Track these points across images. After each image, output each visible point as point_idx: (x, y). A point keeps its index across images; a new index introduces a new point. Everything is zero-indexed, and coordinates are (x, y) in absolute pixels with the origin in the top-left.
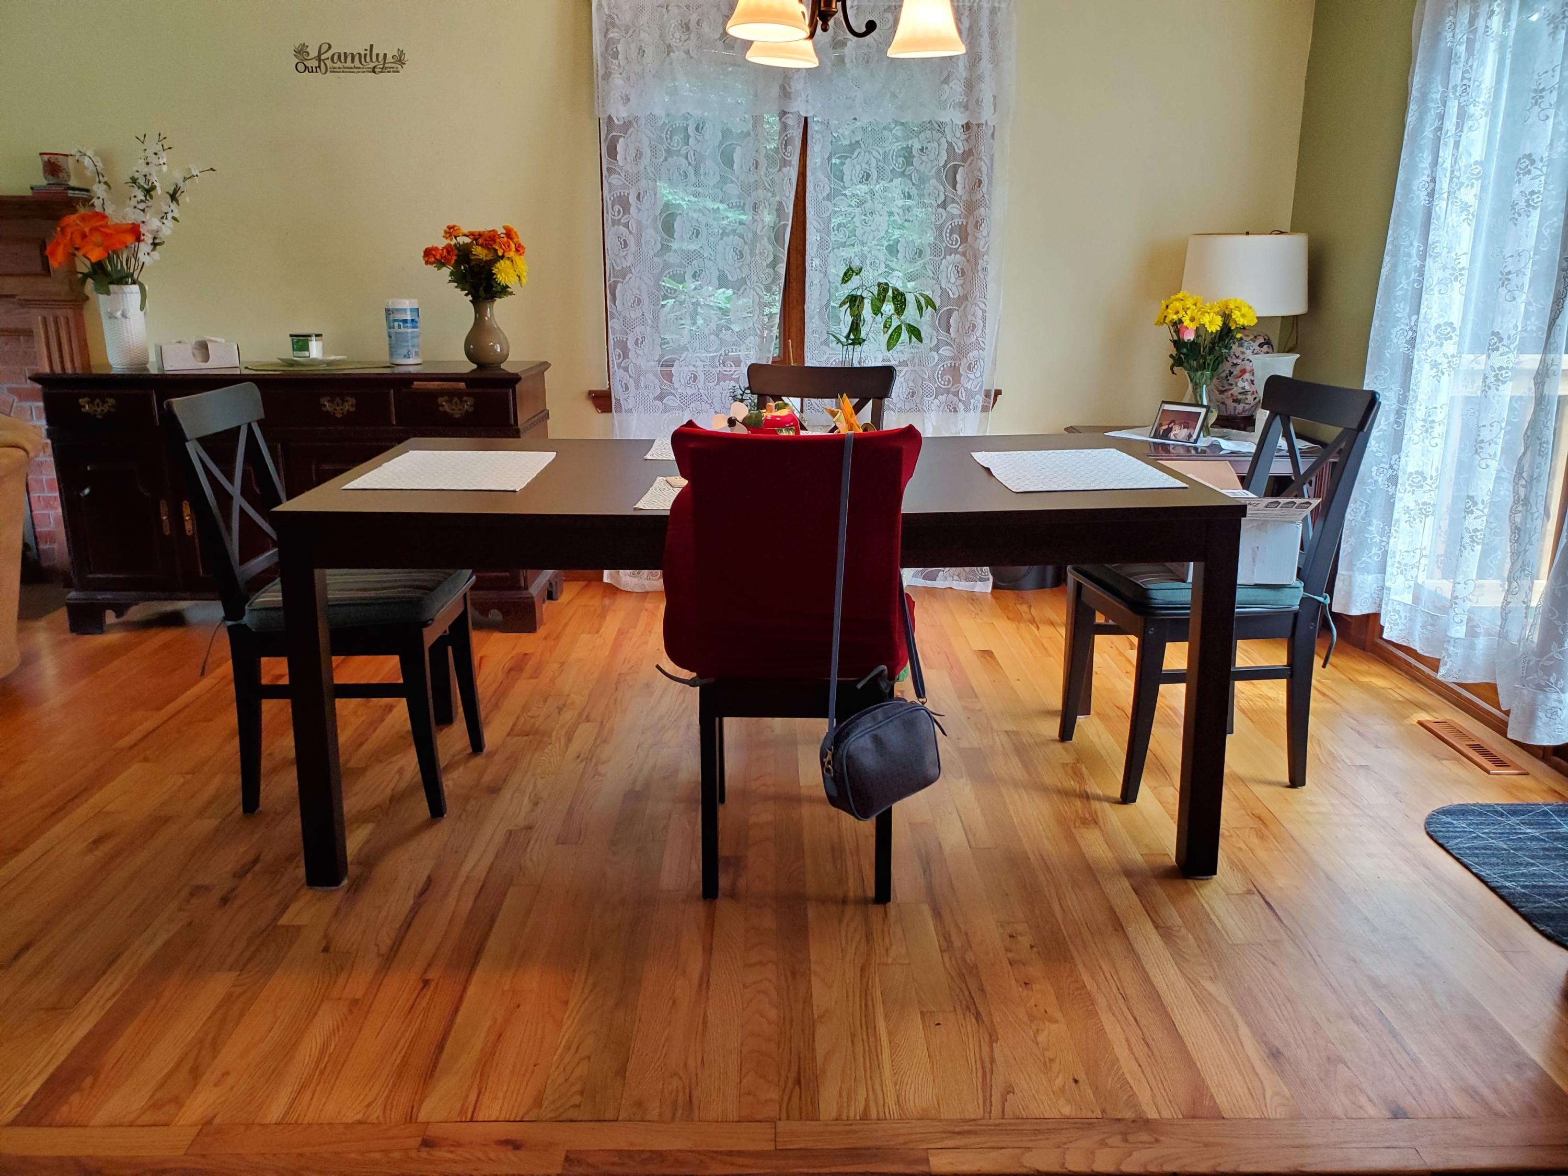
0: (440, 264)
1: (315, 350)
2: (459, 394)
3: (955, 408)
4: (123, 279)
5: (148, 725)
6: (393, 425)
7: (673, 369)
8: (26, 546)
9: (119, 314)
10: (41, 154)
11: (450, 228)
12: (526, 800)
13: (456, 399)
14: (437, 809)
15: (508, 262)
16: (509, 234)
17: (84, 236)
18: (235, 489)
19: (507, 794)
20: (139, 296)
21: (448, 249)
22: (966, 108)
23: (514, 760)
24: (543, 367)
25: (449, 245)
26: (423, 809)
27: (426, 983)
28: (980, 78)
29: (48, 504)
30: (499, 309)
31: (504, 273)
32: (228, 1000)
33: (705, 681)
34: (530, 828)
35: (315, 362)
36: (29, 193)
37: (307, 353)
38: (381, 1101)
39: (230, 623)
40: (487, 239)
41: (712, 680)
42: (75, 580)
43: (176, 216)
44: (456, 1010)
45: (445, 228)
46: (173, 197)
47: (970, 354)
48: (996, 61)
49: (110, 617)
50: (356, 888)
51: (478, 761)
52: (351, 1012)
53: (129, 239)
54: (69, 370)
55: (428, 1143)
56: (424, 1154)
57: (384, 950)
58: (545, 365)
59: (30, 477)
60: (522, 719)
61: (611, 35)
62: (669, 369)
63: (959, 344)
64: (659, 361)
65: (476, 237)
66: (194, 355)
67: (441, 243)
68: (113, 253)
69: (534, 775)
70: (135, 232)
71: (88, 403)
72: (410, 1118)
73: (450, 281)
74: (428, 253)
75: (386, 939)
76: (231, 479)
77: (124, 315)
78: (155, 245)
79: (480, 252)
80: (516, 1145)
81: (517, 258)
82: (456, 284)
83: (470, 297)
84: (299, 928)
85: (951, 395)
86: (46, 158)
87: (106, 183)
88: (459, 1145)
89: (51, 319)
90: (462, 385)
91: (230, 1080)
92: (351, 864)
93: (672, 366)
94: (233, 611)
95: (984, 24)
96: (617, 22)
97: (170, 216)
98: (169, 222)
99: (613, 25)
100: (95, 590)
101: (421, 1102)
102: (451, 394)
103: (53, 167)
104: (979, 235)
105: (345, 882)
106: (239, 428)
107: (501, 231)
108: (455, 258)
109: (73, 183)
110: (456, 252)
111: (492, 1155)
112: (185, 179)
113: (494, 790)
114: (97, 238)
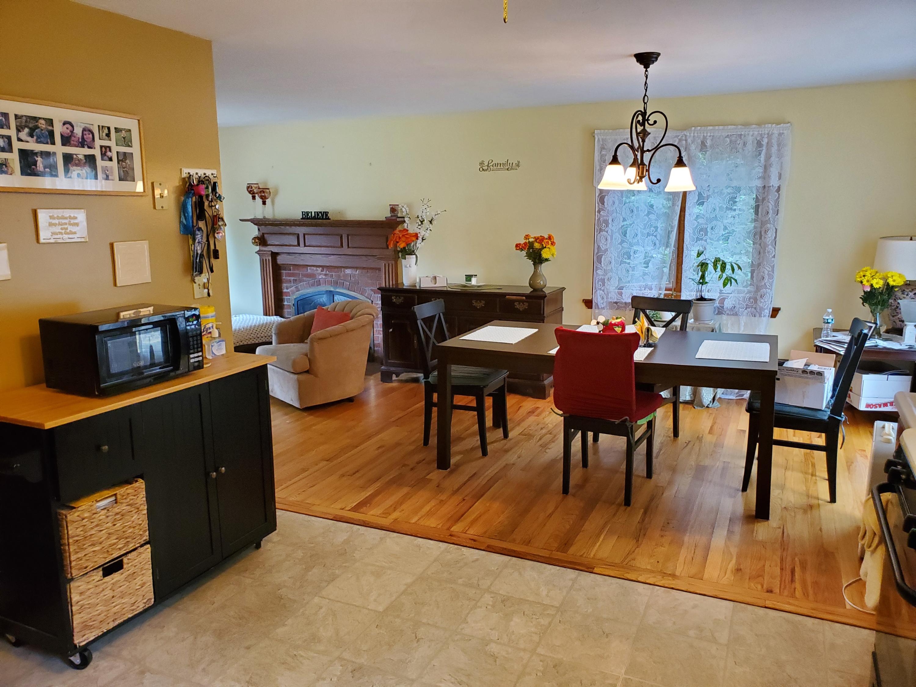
0: (522, 250)
1: (474, 281)
2: (523, 301)
3: (755, 315)
4: (412, 253)
5: (400, 415)
6: (497, 312)
7: (623, 291)
8: (370, 348)
9: (408, 266)
10: (390, 205)
11: (526, 236)
12: (516, 456)
13: (521, 304)
14: (485, 453)
15: (548, 249)
16: (550, 238)
17: (400, 238)
18: (432, 336)
19: (510, 453)
20: (415, 259)
21: (525, 244)
22: (764, 178)
23: (517, 443)
24: (561, 290)
25: (526, 242)
26: (480, 454)
27: (464, 500)
28: (770, 165)
29: (379, 334)
30: (544, 268)
31: (545, 254)
32: (407, 494)
33: (565, 415)
34: (514, 464)
35: (474, 286)
36: (385, 219)
37: (470, 283)
38: (441, 524)
39: (425, 380)
40: (540, 240)
41: (568, 415)
42: (384, 362)
43: (431, 229)
44: (471, 508)
45: (525, 235)
46: (431, 222)
47: (762, 290)
48: (780, 156)
49: (394, 377)
50: (452, 472)
51: (505, 441)
52: (440, 503)
53: (414, 239)
54: (391, 286)
55: (451, 535)
56: (449, 537)
57: (454, 489)
58: (564, 289)
59: (374, 322)
60: (526, 430)
61: (603, 153)
62: (621, 291)
63: (757, 286)
64: (617, 287)
65: (536, 239)
66: (431, 281)
67: (522, 241)
68: (408, 244)
69: (522, 449)
70: (416, 236)
71: (395, 298)
72: (448, 529)
73: (526, 256)
74: (517, 246)
75: (456, 487)
76: (430, 331)
77: (410, 267)
78: (423, 240)
79: (537, 245)
80: (475, 541)
81: (552, 247)
82: (527, 257)
83: (532, 262)
84: (431, 480)
85: (753, 309)
86: (391, 206)
87: (409, 217)
88: (459, 537)
89: (387, 264)
90: (524, 298)
91: (403, 512)
92: (452, 465)
93: (623, 289)
94: (426, 377)
95: (774, 141)
96: (606, 147)
97: (429, 229)
98: (428, 231)
99: (604, 148)
100: (390, 366)
101: (453, 526)
102: (519, 301)
103: (393, 210)
104: (767, 236)
105: (449, 469)
106: (436, 315)
107: (546, 236)
108: (528, 247)
109: (399, 215)
110: (528, 245)
111: (468, 541)
112: (436, 215)
113: (506, 451)
114: (403, 239)
